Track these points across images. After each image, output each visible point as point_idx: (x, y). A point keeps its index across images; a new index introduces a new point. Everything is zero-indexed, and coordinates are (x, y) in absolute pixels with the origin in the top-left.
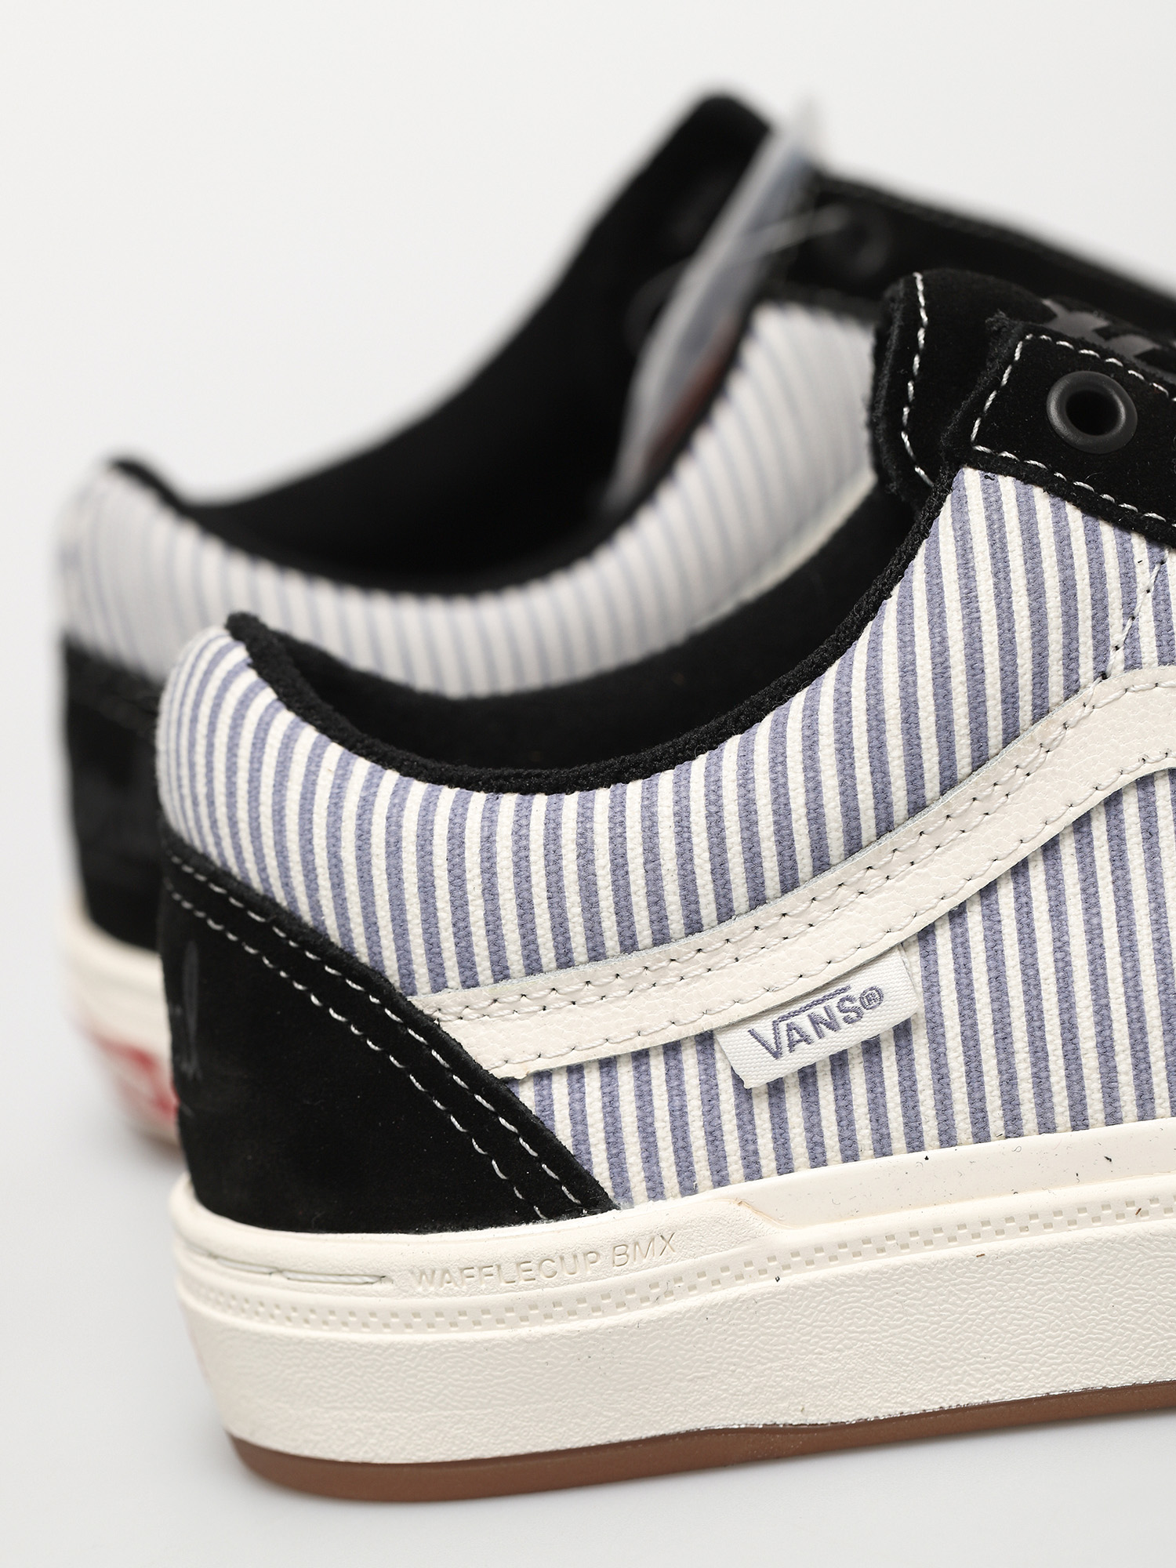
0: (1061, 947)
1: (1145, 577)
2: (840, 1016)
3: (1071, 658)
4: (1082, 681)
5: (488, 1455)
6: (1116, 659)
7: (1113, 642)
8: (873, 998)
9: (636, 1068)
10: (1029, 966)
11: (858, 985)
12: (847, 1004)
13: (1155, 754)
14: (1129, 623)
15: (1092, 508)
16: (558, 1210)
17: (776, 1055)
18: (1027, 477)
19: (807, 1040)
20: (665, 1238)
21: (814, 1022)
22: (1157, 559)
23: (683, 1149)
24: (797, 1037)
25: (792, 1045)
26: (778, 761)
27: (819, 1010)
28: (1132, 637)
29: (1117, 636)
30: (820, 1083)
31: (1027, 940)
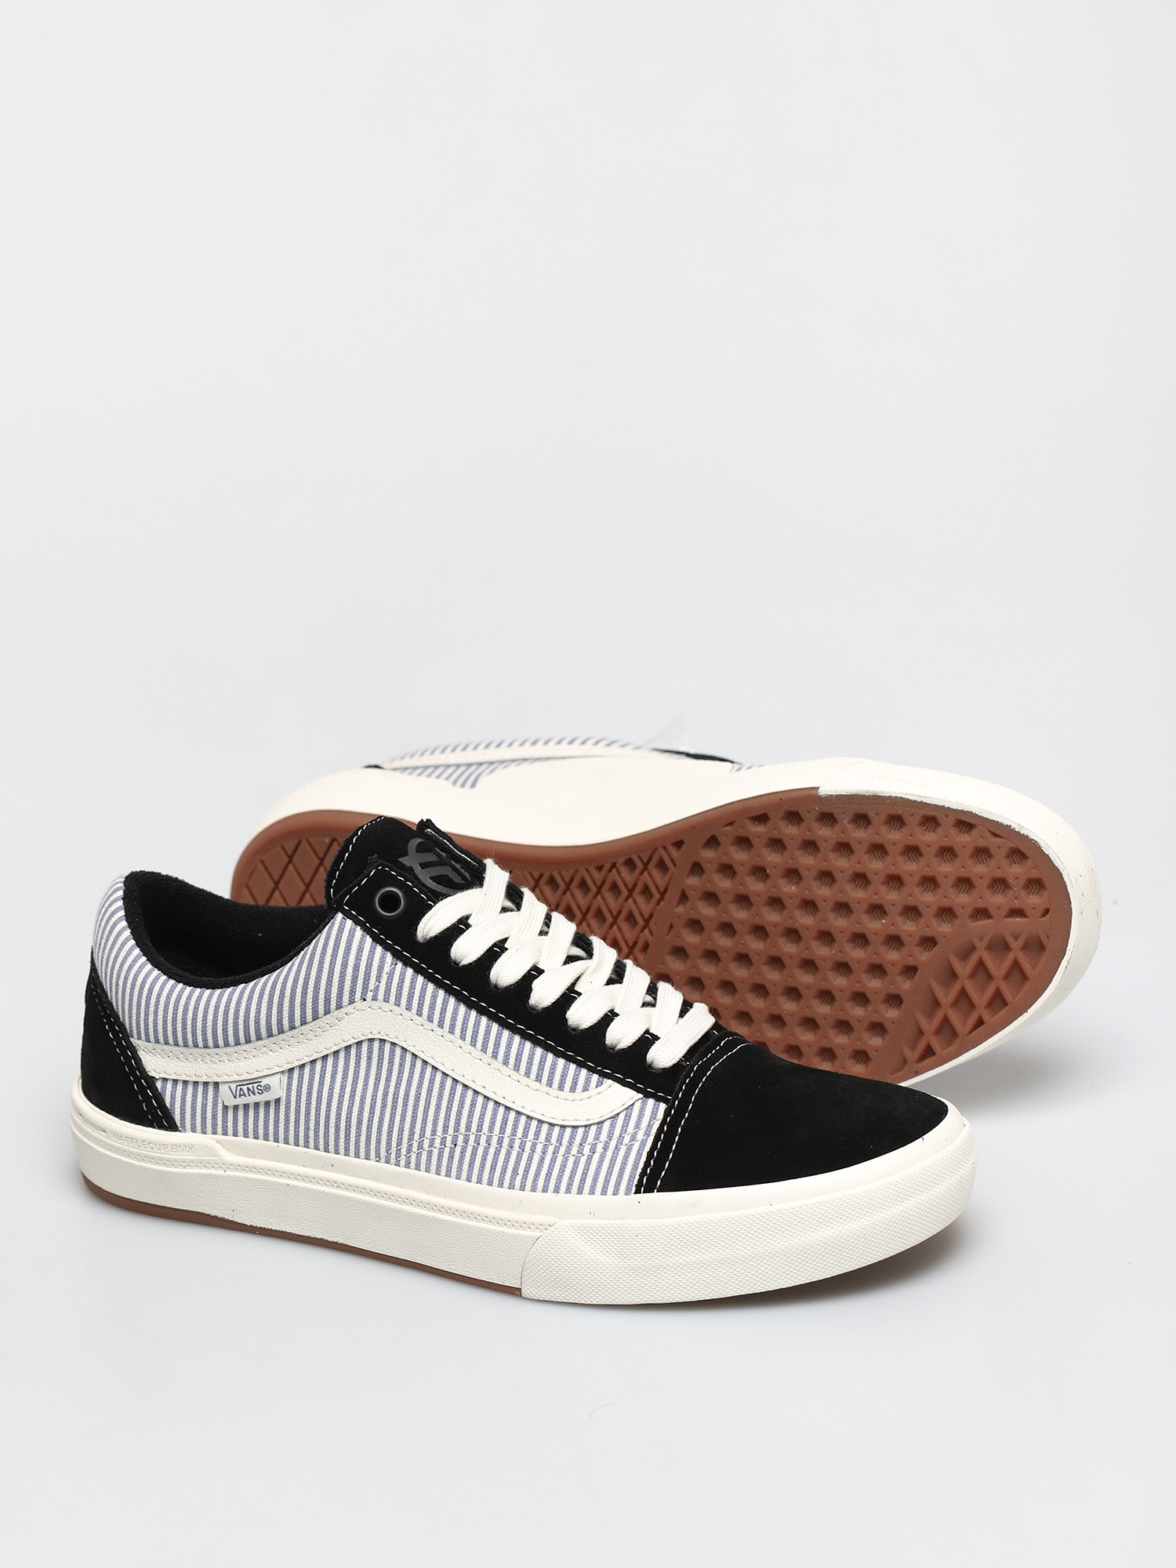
0: (331, 1089)
1: (387, 968)
2: (256, 1091)
3: (353, 991)
4: (356, 1000)
5: (134, 1199)
6: (370, 995)
7: (370, 989)
8: (268, 1088)
9: (194, 1086)
10: (320, 1091)
11: (264, 1082)
12: (259, 1087)
13: (375, 1032)
14: (377, 983)
15: (376, 939)
16: (161, 1127)
17: (235, 1097)
18: (357, 922)
19: (244, 1095)
20: (190, 1147)
21: (249, 1089)
22: (395, 963)
23: (204, 1118)
24: (242, 1093)
25: (240, 1095)
26: (250, 998)
27: (250, 1086)
28: (377, 988)
29: (371, 987)
30: (250, 1110)
31: (321, 1084)
